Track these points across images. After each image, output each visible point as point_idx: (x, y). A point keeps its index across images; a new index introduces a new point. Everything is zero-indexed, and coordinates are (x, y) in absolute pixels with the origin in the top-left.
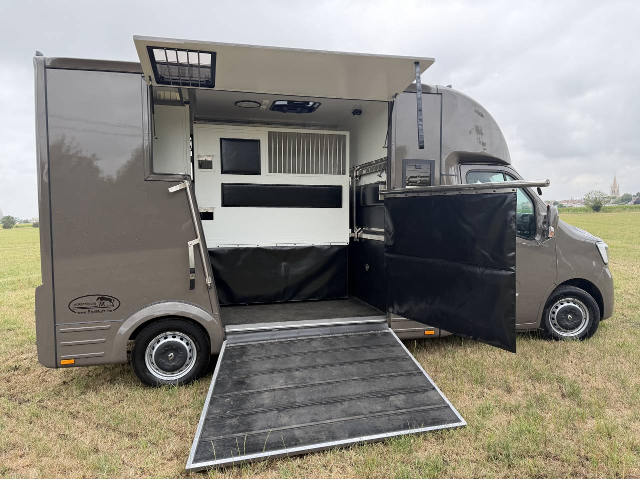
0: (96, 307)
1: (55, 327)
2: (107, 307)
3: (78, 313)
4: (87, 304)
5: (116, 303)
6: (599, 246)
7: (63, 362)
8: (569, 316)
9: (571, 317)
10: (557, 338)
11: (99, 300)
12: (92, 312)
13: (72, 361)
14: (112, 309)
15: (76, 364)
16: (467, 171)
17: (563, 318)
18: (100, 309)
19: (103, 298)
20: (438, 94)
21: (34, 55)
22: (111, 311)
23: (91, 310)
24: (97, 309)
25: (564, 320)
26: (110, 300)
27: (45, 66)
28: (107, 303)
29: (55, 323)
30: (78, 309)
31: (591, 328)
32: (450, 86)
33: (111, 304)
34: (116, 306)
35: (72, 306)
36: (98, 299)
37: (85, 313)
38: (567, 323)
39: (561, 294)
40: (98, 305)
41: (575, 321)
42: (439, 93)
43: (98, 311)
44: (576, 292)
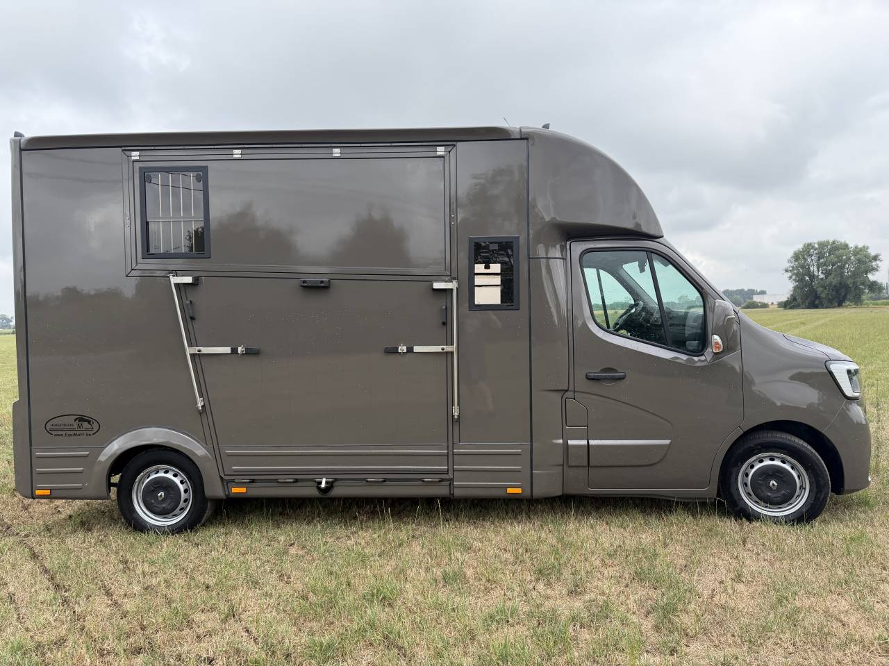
0: (73, 430)
1: (31, 450)
2: (86, 429)
3: (56, 435)
4: (65, 425)
5: (95, 426)
6: (834, 367)
7: (38, 492)
8: (773, 482)
9: (775, 484)
10: (750, 516)
11: (77, 421)
12: (70, 435)
13: (47, 492)
14: (92, 432)
15: (52, 496)
16: (582, 250)
17: (761, 485)
18: (78, 432)
19: (81, 419)
20: (521, 139)
21: (12, 136)
22: (90, 435)
23: (69, 432)
24: (75, 432)
25: (763, 488)
26: (89, 422)
27: (20, 149)
28: (86, 425)
29: (31, 445)
30: (55, 430)
31: (813, 504)
32: (546, 126)
33: (90, 427)
34: (95, 430)
35: (48, 427)
36: (75, 420)
37: (62, 435)
38: (769, 494)
39: (756, 445)
40: (76, 427)
41: (783, 492)
42: (525, 137)
43: (76, 435)
44: (785, 444)
